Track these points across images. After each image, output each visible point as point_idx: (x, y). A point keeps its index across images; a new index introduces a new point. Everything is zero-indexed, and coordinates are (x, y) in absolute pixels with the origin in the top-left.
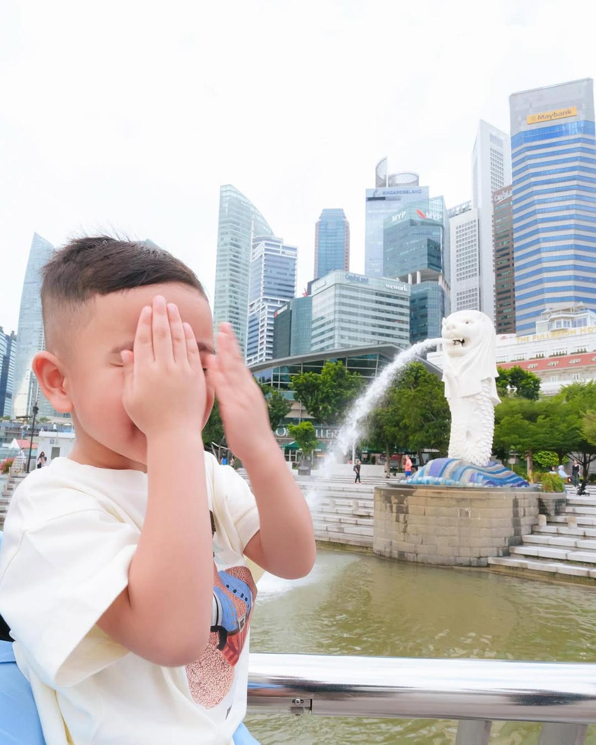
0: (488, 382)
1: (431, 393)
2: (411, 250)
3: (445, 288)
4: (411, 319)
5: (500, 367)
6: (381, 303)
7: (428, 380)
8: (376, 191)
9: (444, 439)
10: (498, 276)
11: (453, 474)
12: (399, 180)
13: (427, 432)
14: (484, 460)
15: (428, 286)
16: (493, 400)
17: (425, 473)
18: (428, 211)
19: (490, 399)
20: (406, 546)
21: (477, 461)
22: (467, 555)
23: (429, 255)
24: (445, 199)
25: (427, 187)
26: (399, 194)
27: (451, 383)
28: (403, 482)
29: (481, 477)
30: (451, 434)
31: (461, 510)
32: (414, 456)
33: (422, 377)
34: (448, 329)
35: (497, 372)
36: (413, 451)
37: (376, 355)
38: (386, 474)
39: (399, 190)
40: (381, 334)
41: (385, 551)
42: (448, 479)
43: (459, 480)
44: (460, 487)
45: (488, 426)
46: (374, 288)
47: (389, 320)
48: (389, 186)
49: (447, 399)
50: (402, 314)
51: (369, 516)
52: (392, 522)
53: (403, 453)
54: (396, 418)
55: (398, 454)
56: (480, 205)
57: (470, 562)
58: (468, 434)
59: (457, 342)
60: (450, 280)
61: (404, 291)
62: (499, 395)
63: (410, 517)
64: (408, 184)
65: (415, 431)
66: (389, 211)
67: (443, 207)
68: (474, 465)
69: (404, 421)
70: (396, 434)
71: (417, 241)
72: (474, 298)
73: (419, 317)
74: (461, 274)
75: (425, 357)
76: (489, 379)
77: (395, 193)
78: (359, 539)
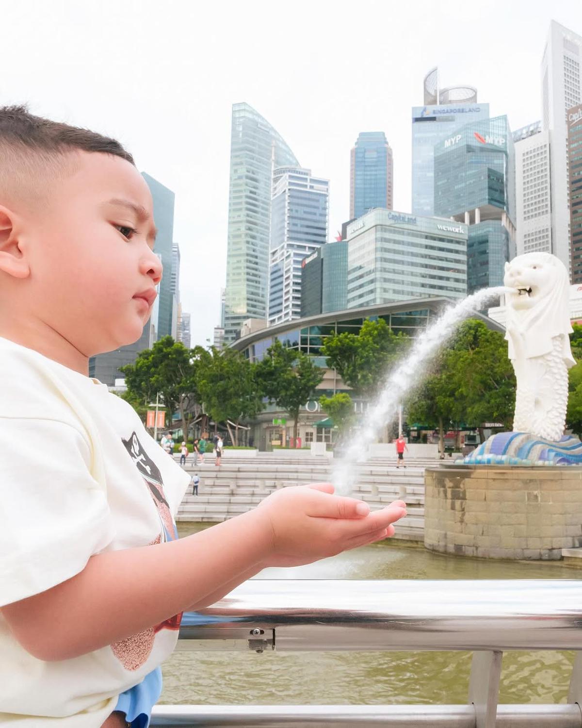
0: (560, 339)
1: (493, 355)
2: (468, 183)
3: (509, 230)
4: (469, 268)
5: (576, 323)
6: (432, 248)
7: (490, 340)
8: (425, 110)
9: (509, 410)
10: (574, 213)
11: (519, 451)
12: (453, 96)
13: (489, 402)
14: (557, 433)
15: (489, 228)
16: (566, 361)
17: (486, 451)
18: (488, 133)
19: (564, 360)
20: (463, 539)
21: (548, 435)
22: (536, 547)
23: (490, 188)
24: (509, 118)
25: (488, 105)
26: (452, 114)
27: (515, 340)
28: (460, 462)
29: (553, 454)
30: (517, 403)
31: (529, 494)
32: (474, 432)
33: (482, 336)
34: (512, 275)
35: (571, 328)
36: (472, 426)
37: (427, 311)
38: (440, 454)
39: (453, 109)
40: (432, 287)
41: (439, 545)
42: (513, 456)
43: (526, 458)
44: (527, 466)
45: (562, 392)
46: (423, 229)
47: (442, 269)
48: (441, 103)
49: (512, 362)
50: (457, 261)
51: (419, 505)
52: (446, 510)
53: (461, 429)
54: (450, 386)
55: (455, 431)
56: (551, 127)
57: (540, 554)
58: (537, 402)
59: (523, 292)
60: (515, 219)
61: (459, 233)
62: (574, 357)
63: (468, 503)
64: (464, 101)
65: (474, 402)
66: (441, 134)
67: (506, 128)
68: (545, 439)
69: (460, 390)
70: (451, 406)
71: (474, 171)
72: (545, 240)
73: (479, 265)
74: (528, 211)
75: (485, 312)
76: (561, 336)
77: (447, 112)
78: (408, 532)
